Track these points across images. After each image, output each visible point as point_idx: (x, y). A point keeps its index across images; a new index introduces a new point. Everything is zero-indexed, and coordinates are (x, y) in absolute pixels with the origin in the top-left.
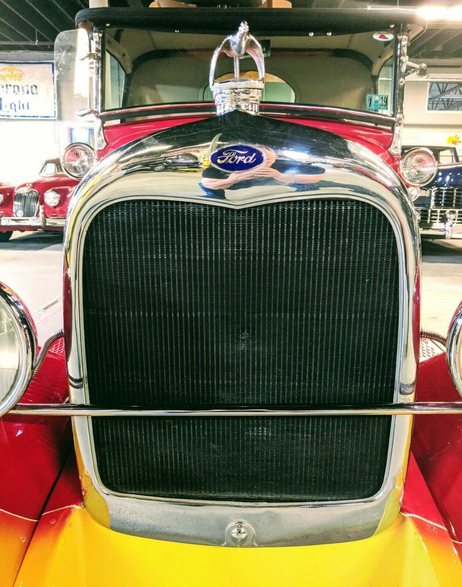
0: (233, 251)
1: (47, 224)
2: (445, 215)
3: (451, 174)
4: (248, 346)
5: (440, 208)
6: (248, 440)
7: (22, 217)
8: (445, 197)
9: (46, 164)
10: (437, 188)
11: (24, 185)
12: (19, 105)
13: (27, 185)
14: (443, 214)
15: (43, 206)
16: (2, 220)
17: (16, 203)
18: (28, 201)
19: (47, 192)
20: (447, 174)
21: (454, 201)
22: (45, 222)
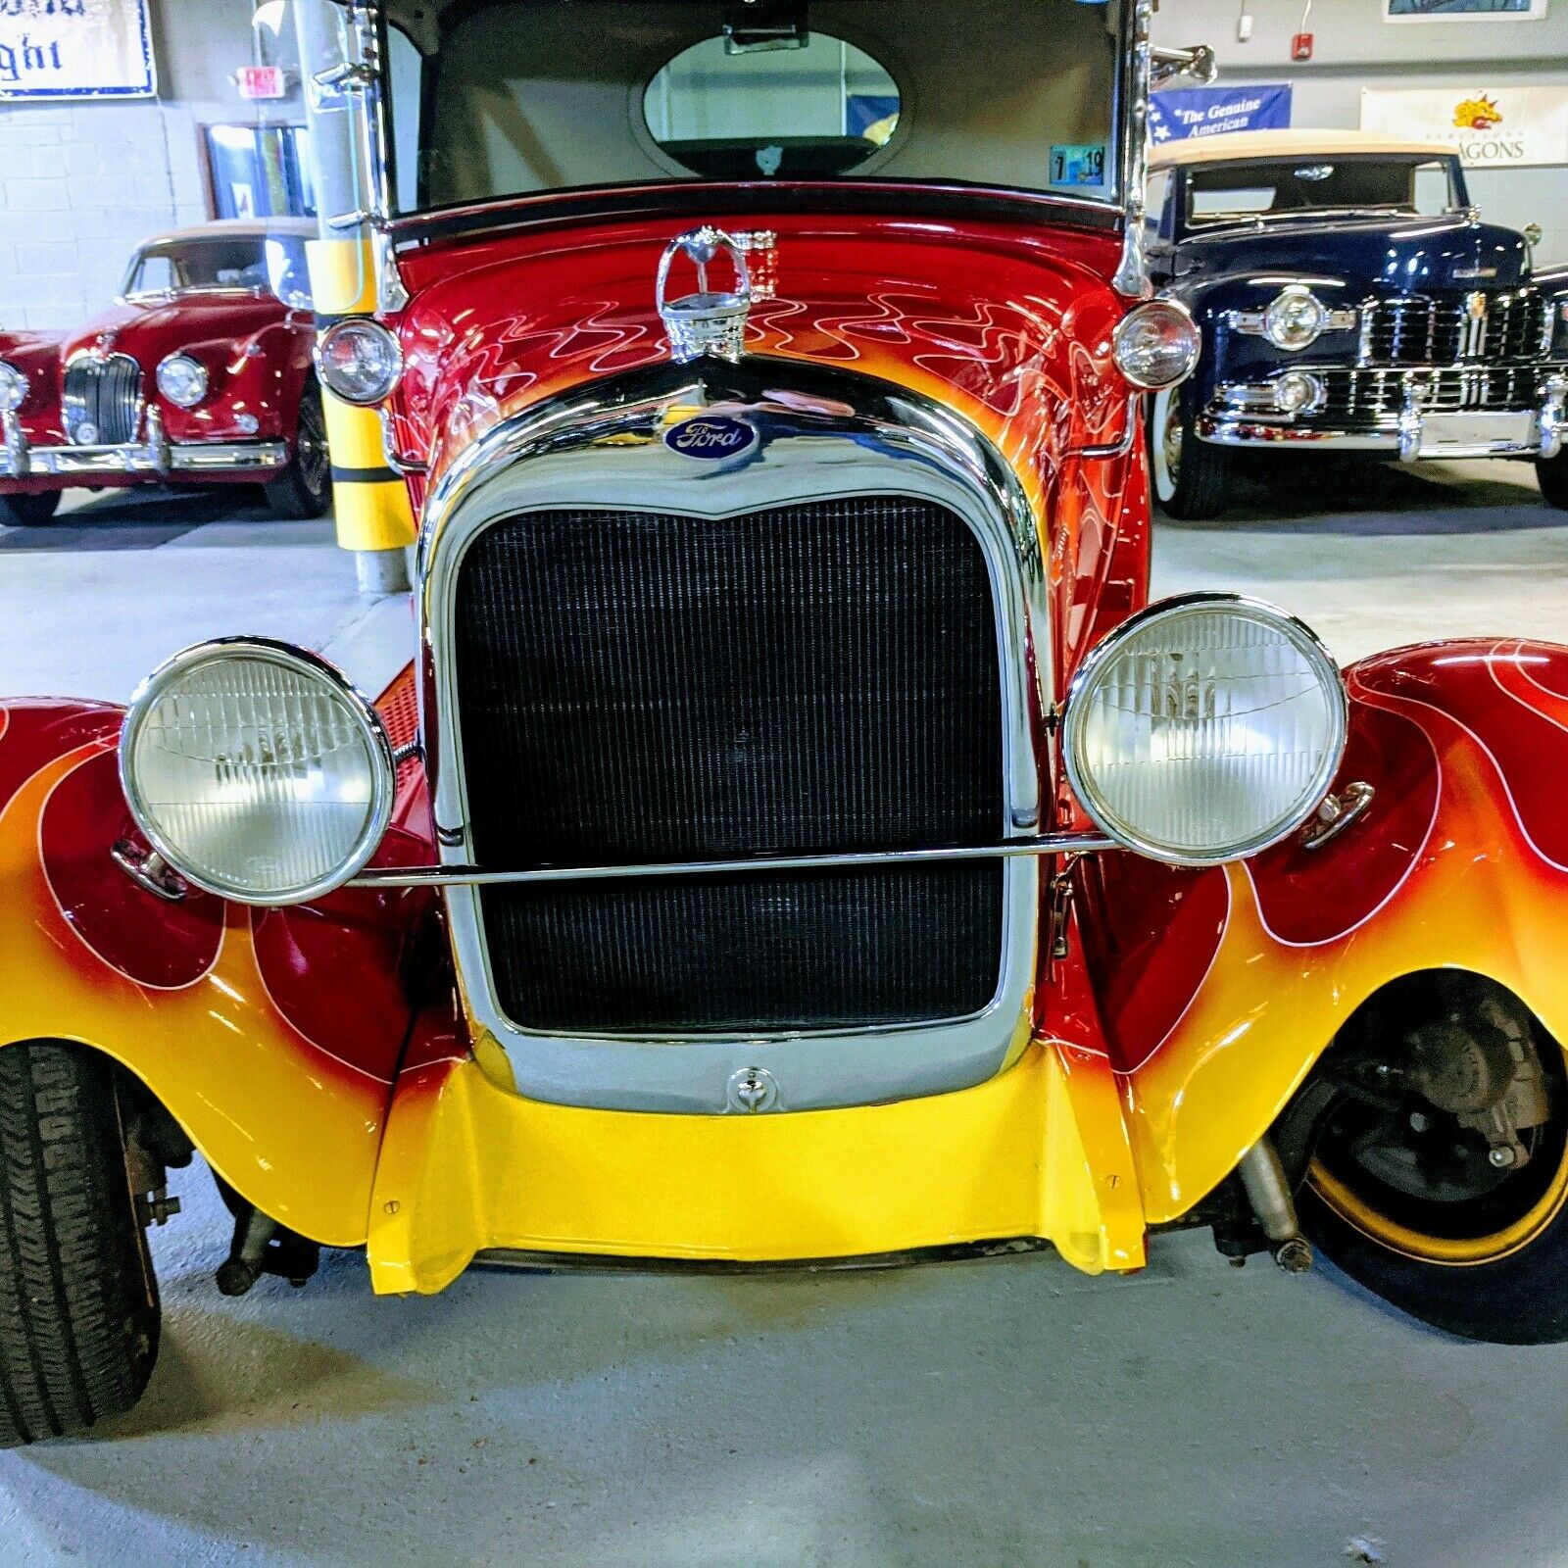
0: (712, 592)
1: (176, 465)
2: (1400, 386)
3: (1421, 253)
4: (750, 755)
5: (1388, 366)
6: (759, 921)
7: (95, 443)
8: (1402, 330)
9: (142, 262)
10: (1376, 303)
11: (89, 342)
12: (26, 53)
13: (99, 339)
14: (1394, 384)
15: (157, 408)
16: (32, 458)
17: (68, 398)
18: (106, 393)
19: (165, 360)
20: (1412, 254)
21: (1429, 342)
22: (168, 457)
